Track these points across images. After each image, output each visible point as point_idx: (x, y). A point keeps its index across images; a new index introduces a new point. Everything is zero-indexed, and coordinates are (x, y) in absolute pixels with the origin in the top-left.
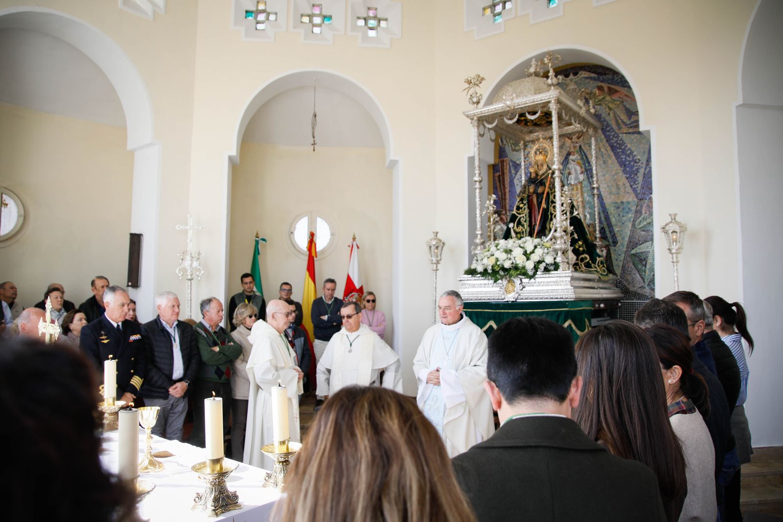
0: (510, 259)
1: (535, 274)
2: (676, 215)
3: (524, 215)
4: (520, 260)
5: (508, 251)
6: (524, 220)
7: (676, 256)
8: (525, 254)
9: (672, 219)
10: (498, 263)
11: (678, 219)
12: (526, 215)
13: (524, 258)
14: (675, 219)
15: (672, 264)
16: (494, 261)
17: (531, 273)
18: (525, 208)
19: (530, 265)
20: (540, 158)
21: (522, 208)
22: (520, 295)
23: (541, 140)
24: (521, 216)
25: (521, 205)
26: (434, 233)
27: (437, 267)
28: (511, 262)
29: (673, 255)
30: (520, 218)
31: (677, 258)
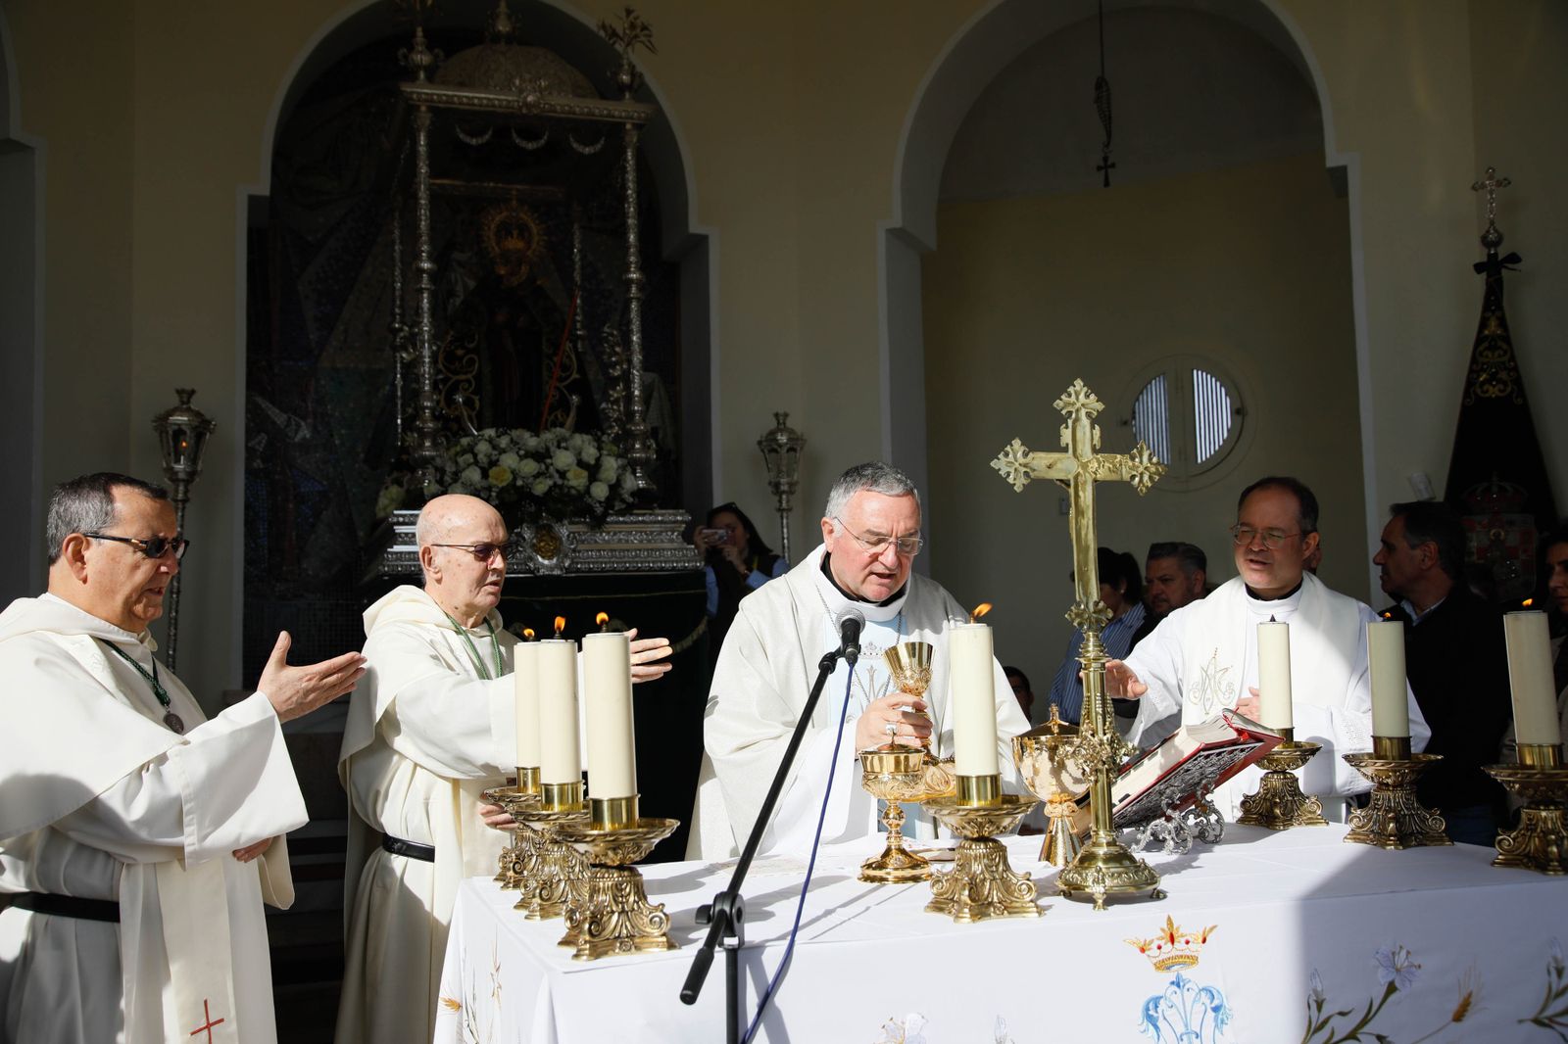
0: (551, 477)
1: (605, 514)
2: (786, 415)
3: (469, 376)
4: (577, 479)
5: (541, 456)
6: (471, 390)
7: (788, 497)
8: (581, 463)
9: (778, 423)
10: (519, 483)
11: (789, 423)
12: (478, 377)
13: (585, 474)
14: (784, 424)
15: (778, 515)
16: (511, 477)
17: (599, 510)
18: (471, 362)
19: (600, 491)
20: (514, 244)
21: (460, 359)
22: (573, 562)
23: (514, 202)
24: (463, 377)
25: (460, 352)
26: (180, 392)
27: (186, 492)
28: (550, 482)
29: (781, 497)
30: (458, 382)
31: (788, 502)
